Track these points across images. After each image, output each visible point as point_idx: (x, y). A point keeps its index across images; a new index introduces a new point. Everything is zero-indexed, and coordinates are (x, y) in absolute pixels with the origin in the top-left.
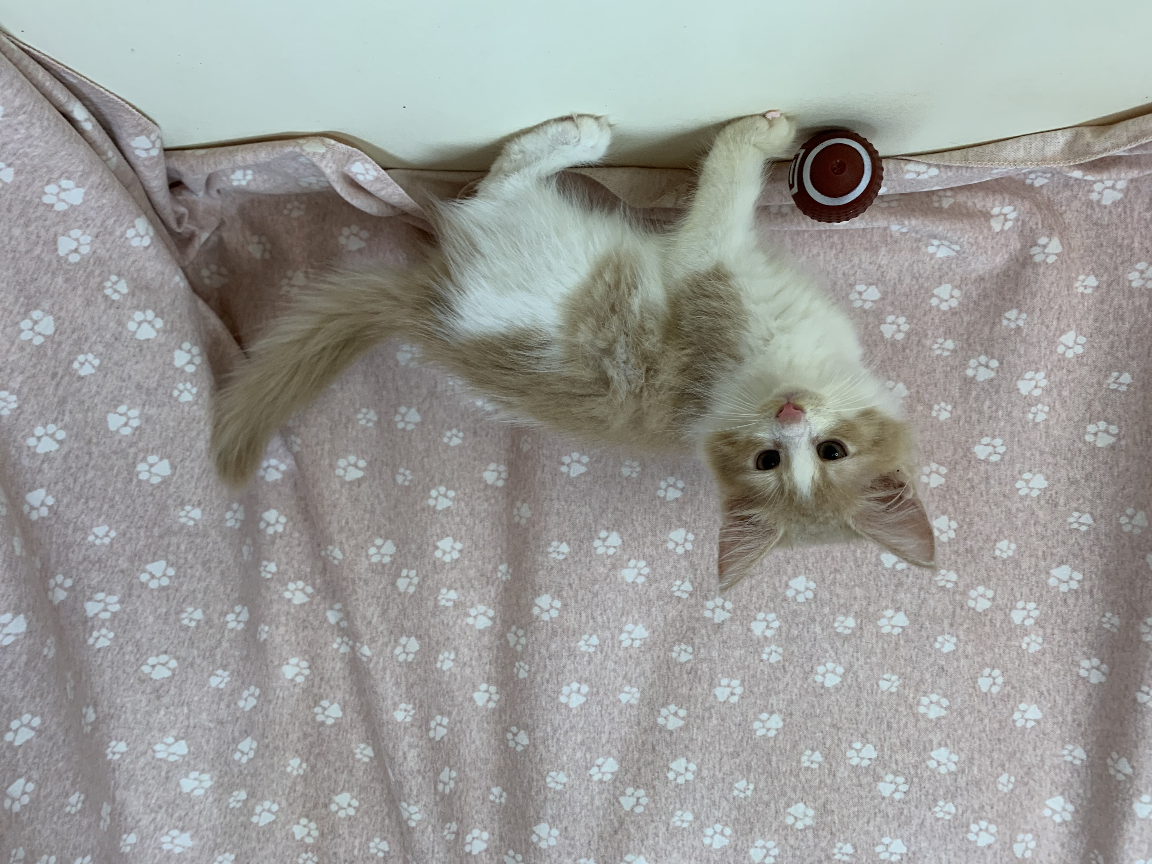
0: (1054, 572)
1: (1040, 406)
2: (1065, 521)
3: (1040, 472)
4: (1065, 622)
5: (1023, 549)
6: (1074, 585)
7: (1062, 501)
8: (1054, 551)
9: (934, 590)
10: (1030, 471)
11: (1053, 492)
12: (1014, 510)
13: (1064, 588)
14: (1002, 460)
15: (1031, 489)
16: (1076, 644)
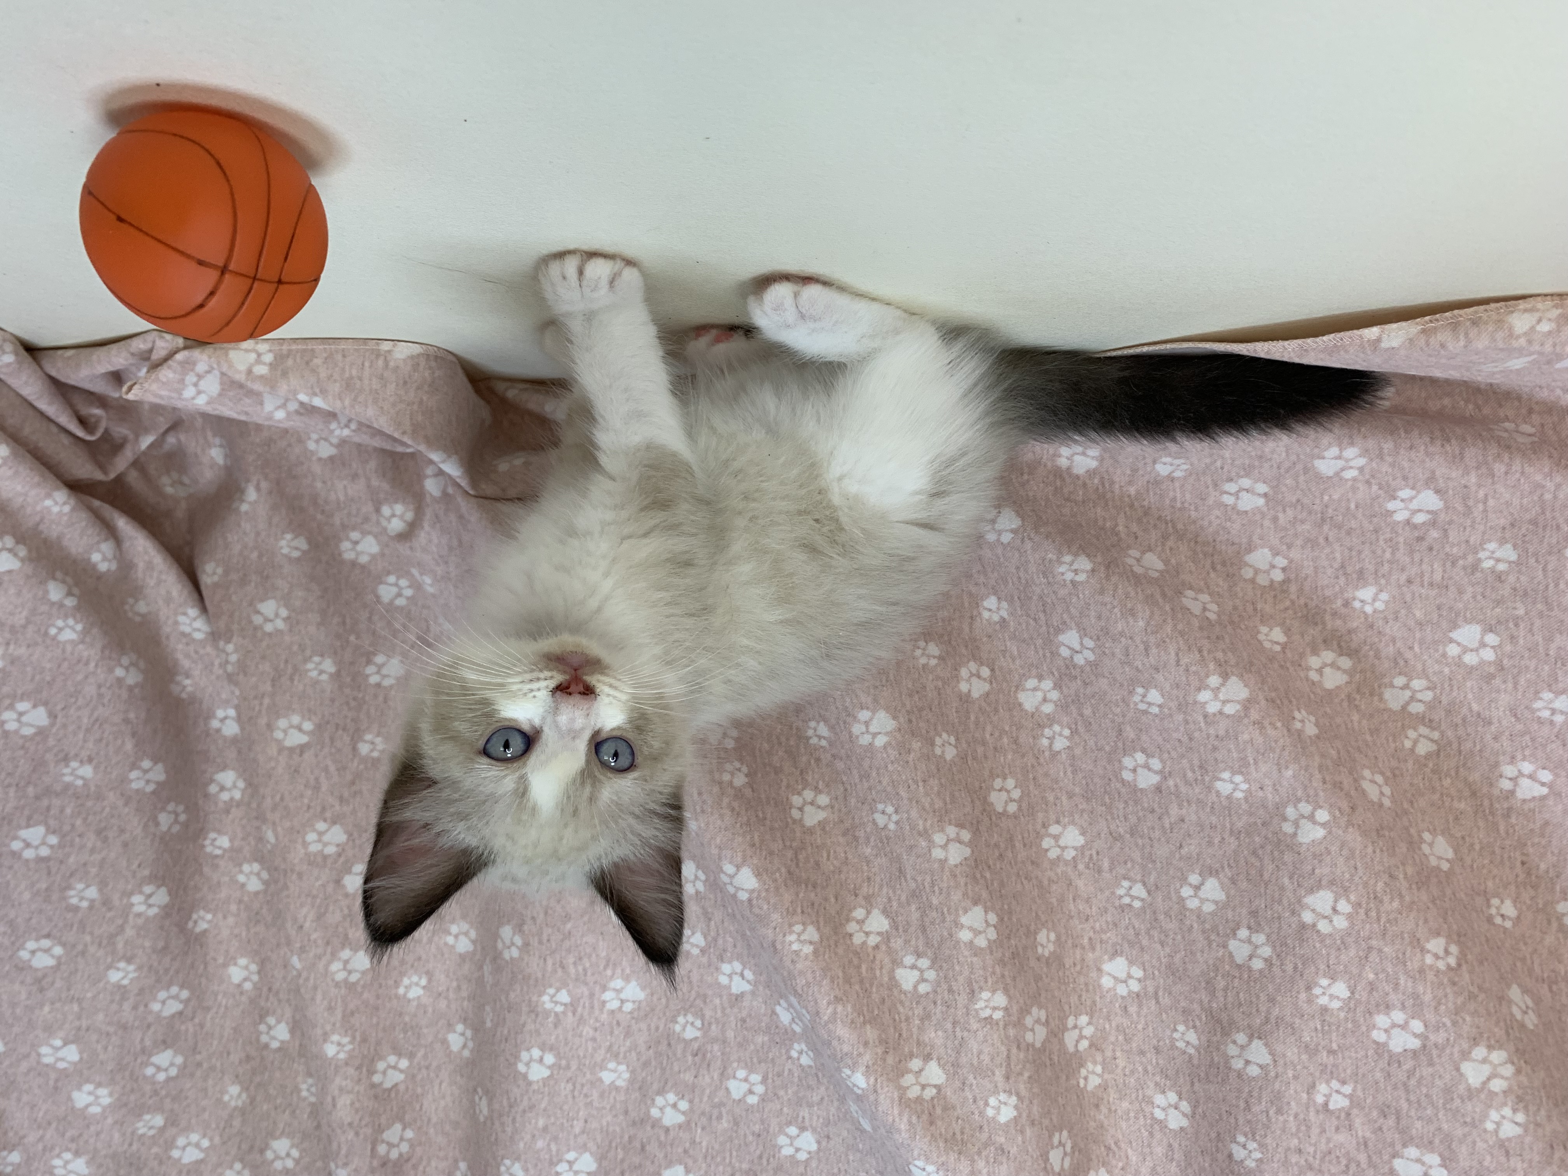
0: (1107, 967)
1: (1057, 728)
2: (1113, 893)
3: (1073, 823)
4: (1128, 1040)
5: (1063, 938)
6: (1135, 986)
7: (1106, 864)
8: (1104, 937)
9: (975, 1026)
10: (1058, 822)
11: (1094, 853)
12: (1046, 882)
13: (1122, 990)
14: (1020, 808)
15: (1063, 849)
16: (1146, 1071)
